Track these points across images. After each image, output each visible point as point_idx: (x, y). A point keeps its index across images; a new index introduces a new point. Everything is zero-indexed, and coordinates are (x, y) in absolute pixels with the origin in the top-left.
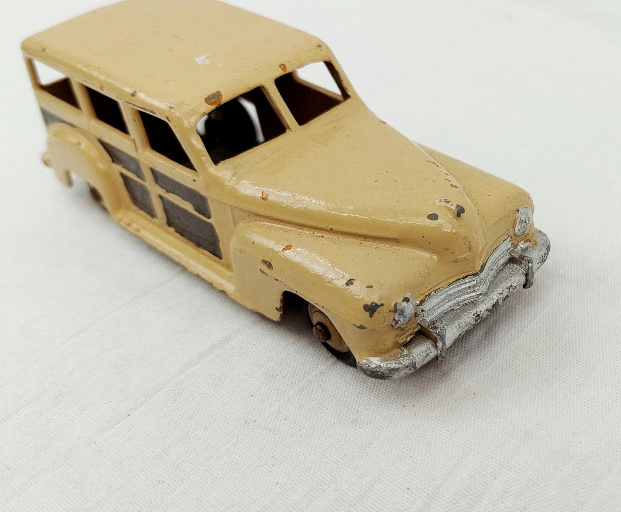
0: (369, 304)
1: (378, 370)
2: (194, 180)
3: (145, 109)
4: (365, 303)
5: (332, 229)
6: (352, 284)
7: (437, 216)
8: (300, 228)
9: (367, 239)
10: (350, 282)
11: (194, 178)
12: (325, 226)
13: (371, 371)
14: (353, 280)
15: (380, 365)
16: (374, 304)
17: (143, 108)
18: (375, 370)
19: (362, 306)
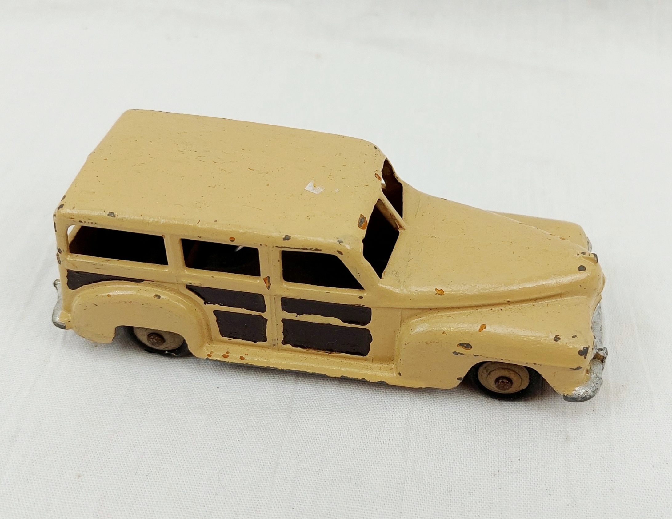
0: (582, 349)
1: (586, 395)
2: (361, 297)
3: (307, 249)
4: (579, 350)
5: (508, 302)
6: (559, 339)
7: (584, 267)
8: (477, 308)
9: (537, 301)
10: (557, 338)
11: (360, 295)
12: (503, 301)
13: (582, 397)
14: (558, 335)
15: (586, 391)
16: (585, 348)
17: (304, 249)
18: (584, 396)
19: (577, 352)
